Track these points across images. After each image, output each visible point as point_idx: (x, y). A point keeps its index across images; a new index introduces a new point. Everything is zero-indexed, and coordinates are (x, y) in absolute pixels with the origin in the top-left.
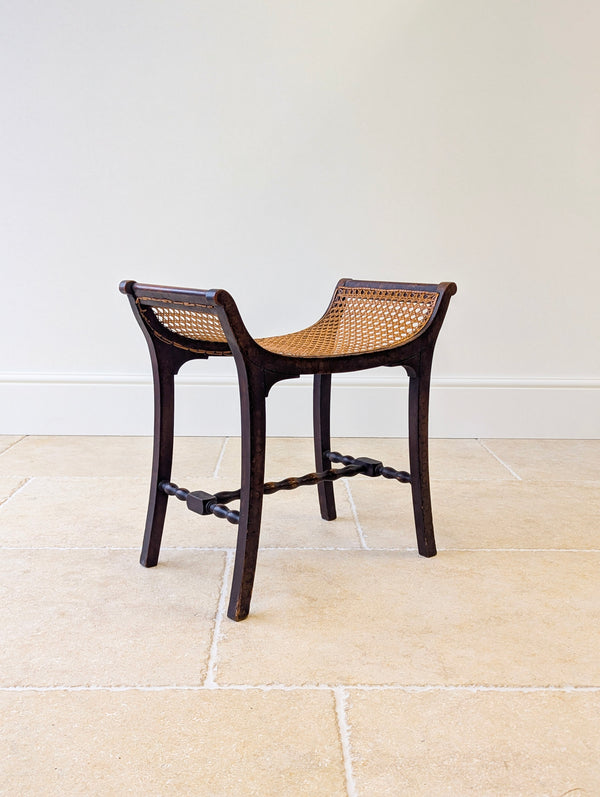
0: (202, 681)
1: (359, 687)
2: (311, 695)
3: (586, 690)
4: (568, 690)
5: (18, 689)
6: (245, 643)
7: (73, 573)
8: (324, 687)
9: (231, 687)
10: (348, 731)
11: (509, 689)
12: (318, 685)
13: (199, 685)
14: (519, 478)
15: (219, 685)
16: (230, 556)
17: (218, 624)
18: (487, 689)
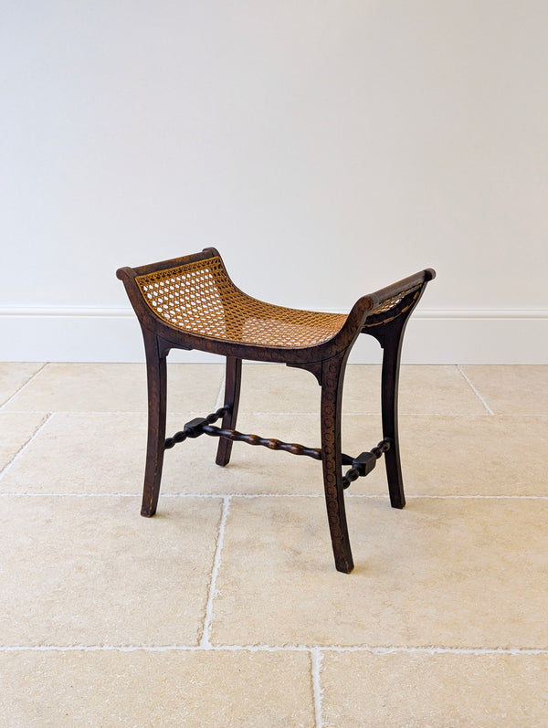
0: (199, 641)
1: (334, 648)
2: (291, 657)
3: (529, 652)
4: (514, 652)
5: (43, 648)
6: (236, 601)
7: (89, 522)
8: (302, 648)
9: (224, 647)
10: (321, 694)
11: (463, 651)
12: (297, 646)
13: (196, 646)
14: (491, 412)
15: (213, 645)
16: (227, 504)
17: (214, 579)
18: (443, 651)
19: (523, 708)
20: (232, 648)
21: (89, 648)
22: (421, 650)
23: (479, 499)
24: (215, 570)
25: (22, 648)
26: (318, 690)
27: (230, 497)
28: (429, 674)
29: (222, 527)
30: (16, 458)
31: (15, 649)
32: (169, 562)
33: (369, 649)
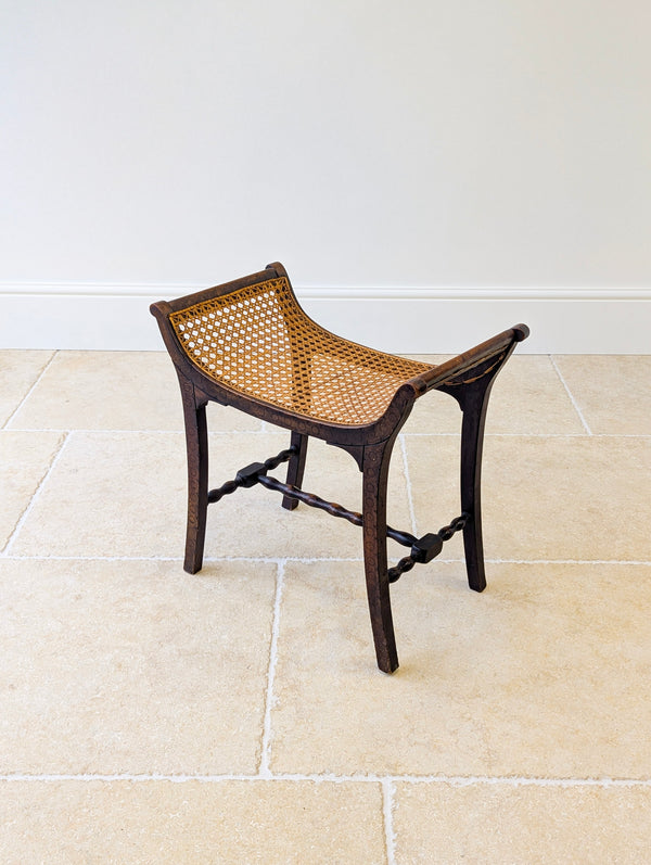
0: (257, 767)
2: (360, 790)
3: (623, 783)
4: (606, 783)
6: (297, 712)
7: (125, 599)
10: (394, 840)
11: (550, 783)
12: (367, 775)
14: (589, 431)
15: (274, 773)
16: (281, 571)
17: (271, 679)
18: (528, 782)
19: (613, 859)
20: (296, 778)
21: (137, 778)
22: (502, 780)
23: (572, 566)
24: (272, 669)
25: (64, 777)
26: (391, 836)
27: (285, 562)
28: (511, 814)
29: (277, 606)
30: (33, 502)
31: (58, 777)
32: (219, 656)
33: (445, 779)
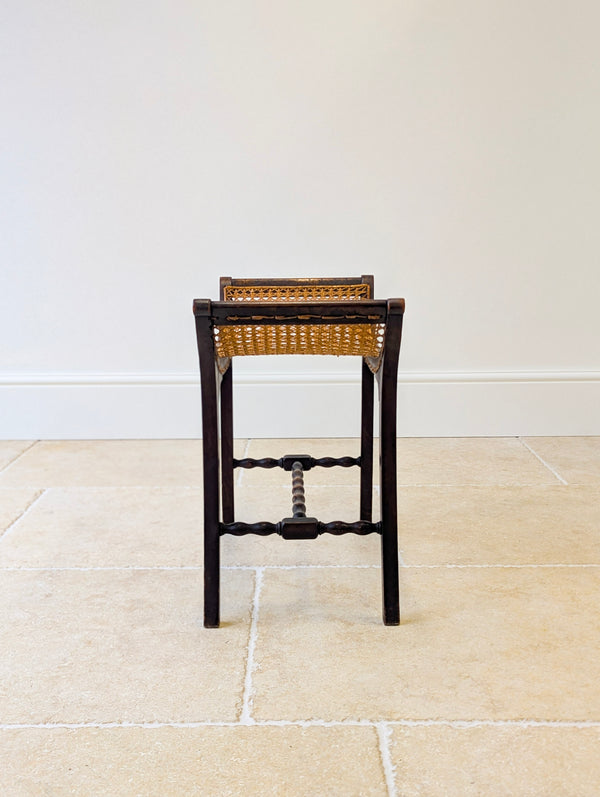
0: (238, 716)
1: (403, 723)
2: (353, 732)
5: (48, 726)
6: (280, 674)
7: (97, 596)
8: (363, 723)
9: (268, 723)
10: (393, 771)
11: (562, 724)
12: (359, 721)
13: (235, 721)
14: (564, 482)
15: (256, 720)
17: (251, 652)
18: (538, 724)
20: (282, 724)
21: (105, 725)
22: (509, 723)
23: (562, 568)
24: (252, 643)
25: (24, 726)
26: (389, 768)
27: (264, 569)
28: (523, 749)
29: (256, 599)
31: (16, 726)
33: (447, 723)
